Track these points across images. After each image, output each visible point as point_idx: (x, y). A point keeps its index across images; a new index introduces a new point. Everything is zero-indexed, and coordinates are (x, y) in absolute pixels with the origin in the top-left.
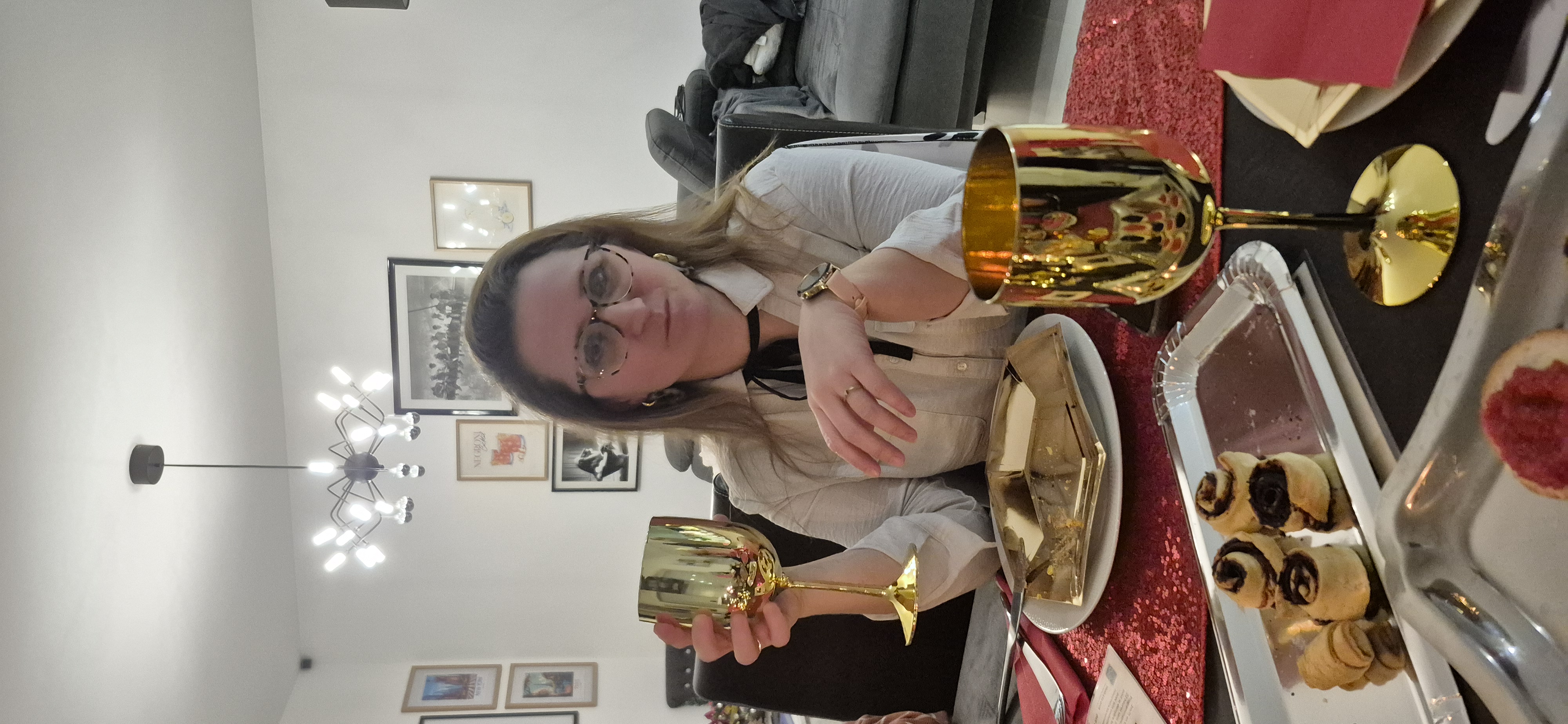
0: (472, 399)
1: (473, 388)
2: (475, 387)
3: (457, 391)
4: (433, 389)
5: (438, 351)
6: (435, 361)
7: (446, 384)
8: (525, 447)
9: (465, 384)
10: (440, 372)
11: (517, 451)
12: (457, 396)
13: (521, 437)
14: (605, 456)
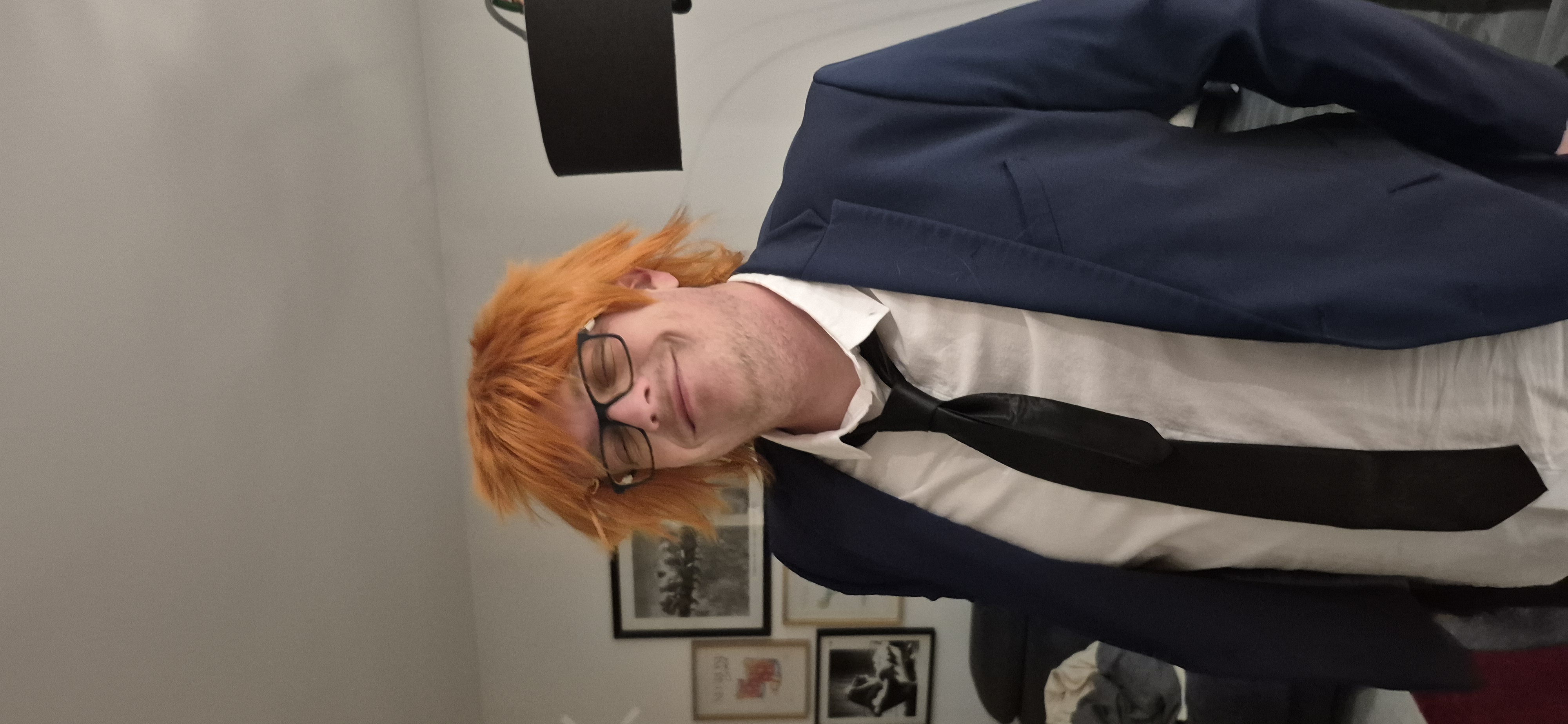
0: (712, 616)
1: (714, 601)
2: (716, 600)
3: (693, 606)
4: (662, 604)
5: (668, 555)
6: (664, 568)
7: (678, 596)
8: (779, 675)
9: (702, 596)
10: (672, 582)
11: (769, 679)
12: (693, 612)
13: (774, 662)
14: (885, 684)
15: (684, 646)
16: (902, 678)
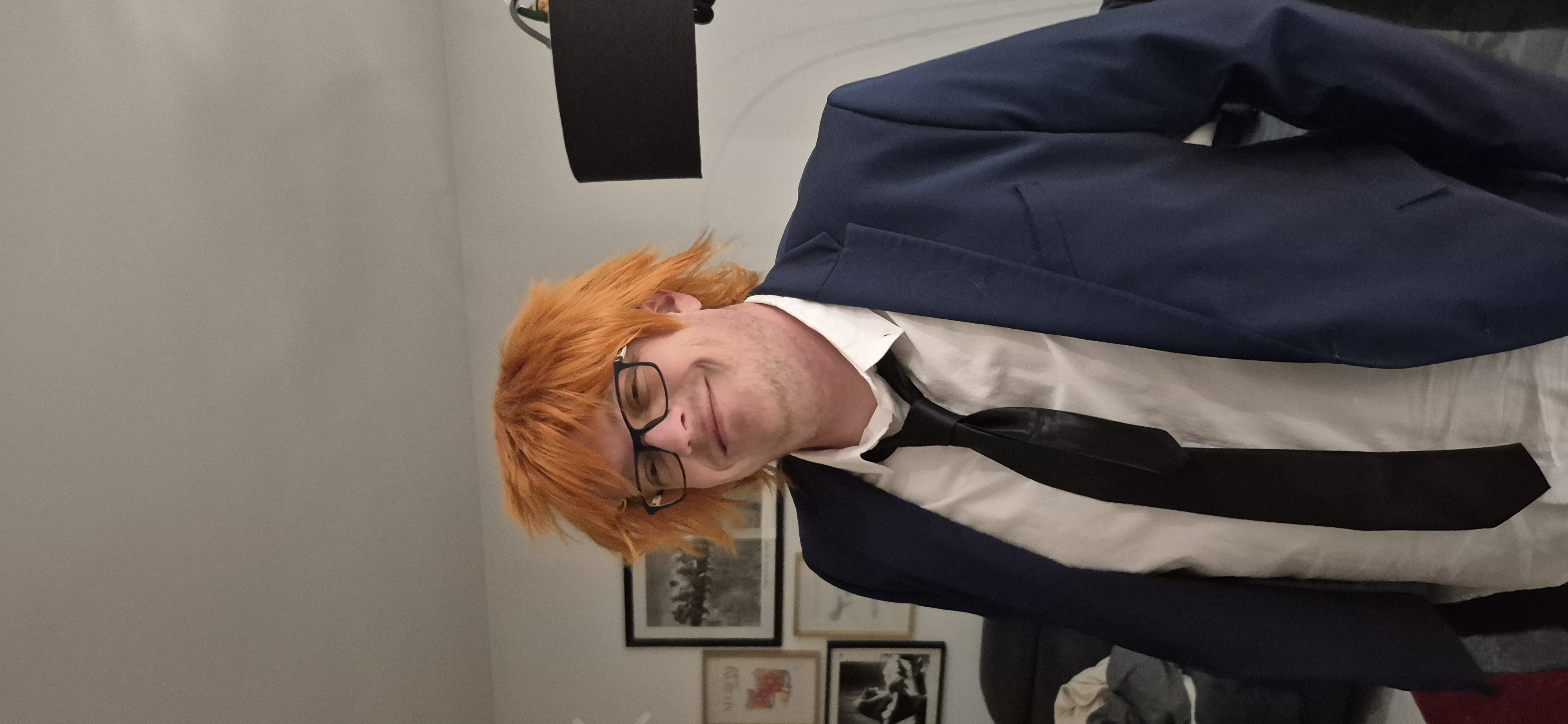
0: (724, 625)
1: (725, 612)
2: (727, 611)
3: (704, 616)
4: (674, 613)
5: (681, 565)
6: (677, 578)
7: (690, 606)
8: (789, 686)
9: (715, 607)
10: (684, 591)
11: (779, 690)
12: (704, 622)
13: (784, 673)
14: (895, 696)
15: (695, 654)
16: (911, 691)
